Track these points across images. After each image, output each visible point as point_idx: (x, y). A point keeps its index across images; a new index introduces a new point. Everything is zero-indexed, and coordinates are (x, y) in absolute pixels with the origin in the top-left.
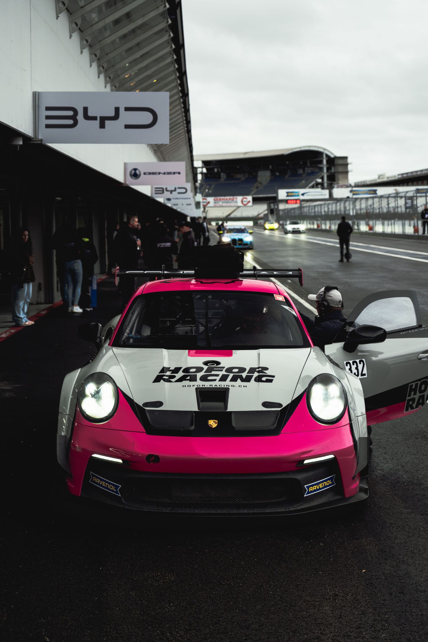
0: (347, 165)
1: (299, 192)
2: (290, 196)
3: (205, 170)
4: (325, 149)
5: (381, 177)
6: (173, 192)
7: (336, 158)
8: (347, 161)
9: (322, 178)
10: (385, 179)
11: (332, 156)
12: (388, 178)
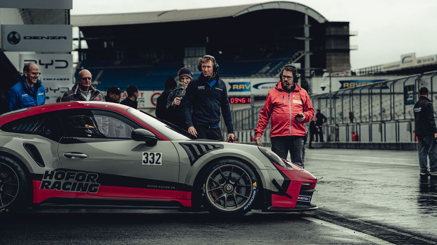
0: (346, 37)
1: (249, 83)
2: (236, 90)
3: (84, 45)
4: (308, 8)
5: (406, 60)
6: (57, 91)
7: (328, 24)
8: (348, 31)
9: (302, 61)
10: (415, 64)
11: (321, 21)
12: (419, 61)
